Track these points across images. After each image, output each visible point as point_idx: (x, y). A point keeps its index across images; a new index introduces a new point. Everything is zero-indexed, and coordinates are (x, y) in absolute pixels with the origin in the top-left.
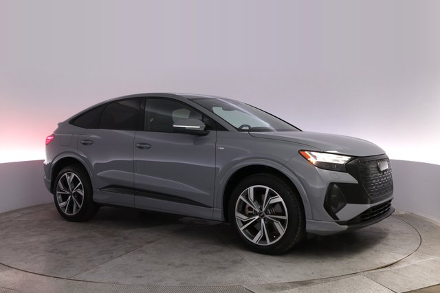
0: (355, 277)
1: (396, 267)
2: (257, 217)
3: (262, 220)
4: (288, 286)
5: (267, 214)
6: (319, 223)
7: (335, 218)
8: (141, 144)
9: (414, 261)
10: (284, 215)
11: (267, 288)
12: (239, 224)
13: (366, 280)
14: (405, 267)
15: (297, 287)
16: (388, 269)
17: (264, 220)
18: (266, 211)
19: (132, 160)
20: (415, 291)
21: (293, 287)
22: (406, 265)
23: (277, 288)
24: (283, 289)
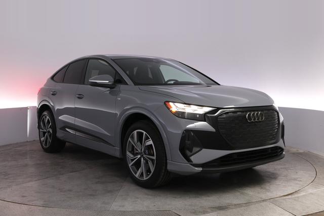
0: (263, 204)
1: (296, 195)
2: (139, 156)
3: (142, 159)
4: (209, 210)
5: (145, 154)
6: (177, 164)
7: (189, 161)
8: (79, 95)
9: (310, 190)
10: (153, 155)
11: (191, 213)
12: (129, 161)
13: (272, 205)
14: (304, 195)
15: (216, 211)
16: (290, 197)
17: (144, 159)
18: (144, 152)
19: (74, 107)
20: (311, 214)
21: (212, 211)
22: (304, 194)
23: (200, 212)
24: (204, 213)
